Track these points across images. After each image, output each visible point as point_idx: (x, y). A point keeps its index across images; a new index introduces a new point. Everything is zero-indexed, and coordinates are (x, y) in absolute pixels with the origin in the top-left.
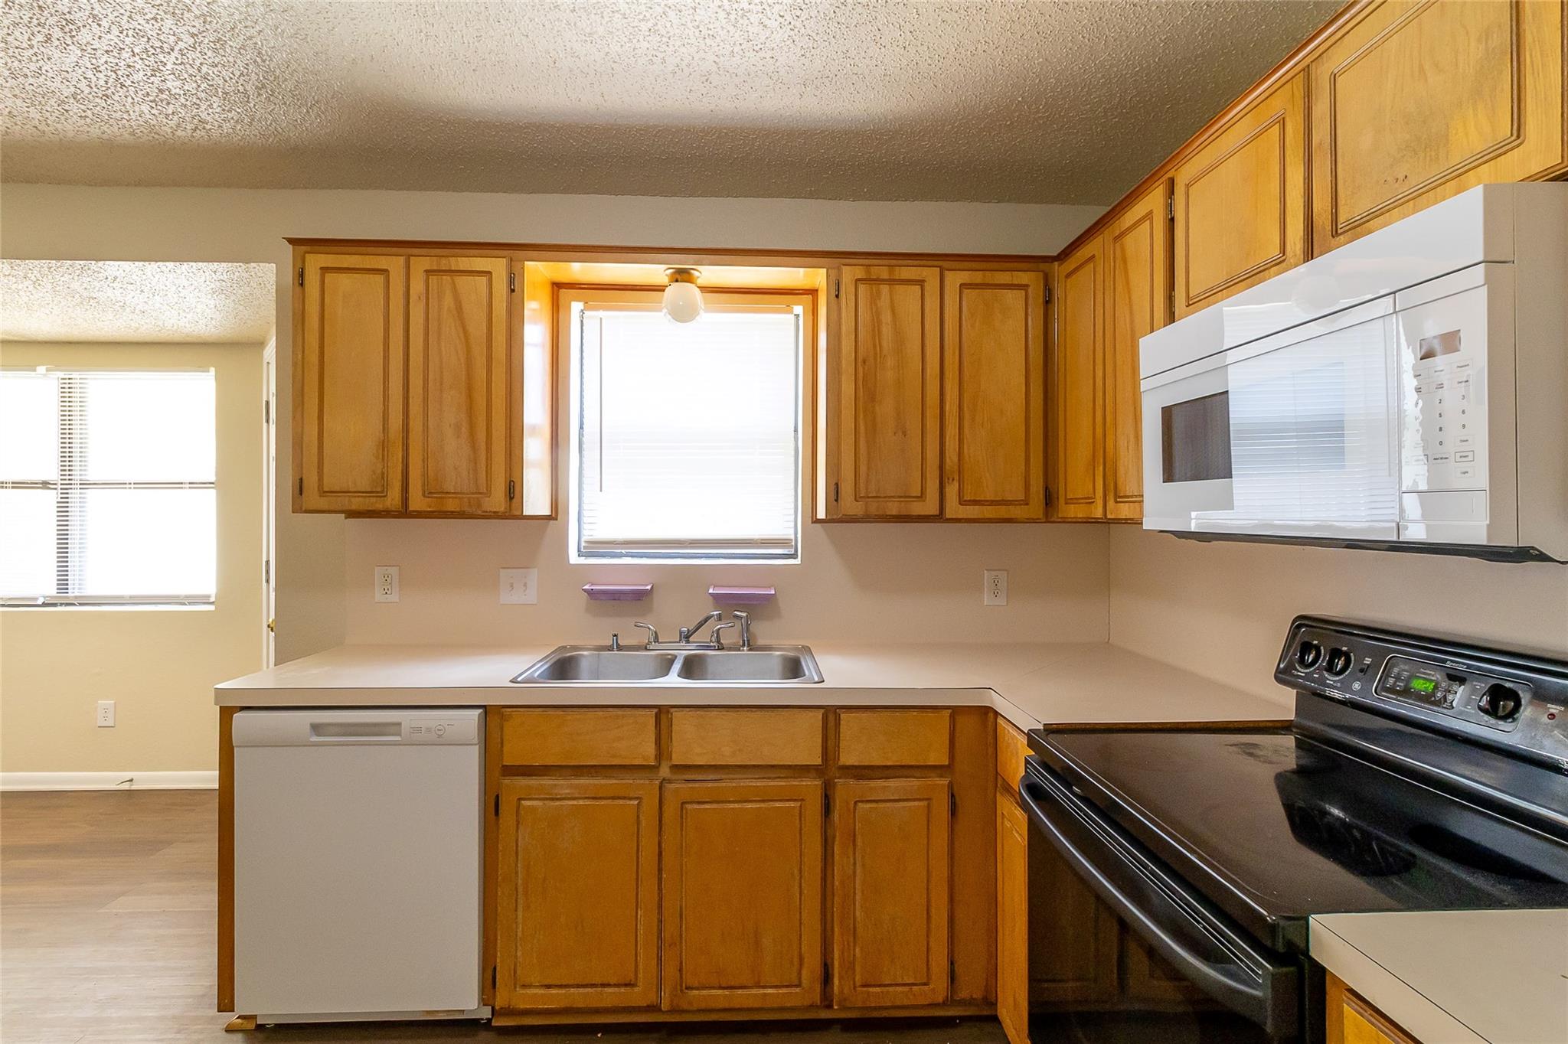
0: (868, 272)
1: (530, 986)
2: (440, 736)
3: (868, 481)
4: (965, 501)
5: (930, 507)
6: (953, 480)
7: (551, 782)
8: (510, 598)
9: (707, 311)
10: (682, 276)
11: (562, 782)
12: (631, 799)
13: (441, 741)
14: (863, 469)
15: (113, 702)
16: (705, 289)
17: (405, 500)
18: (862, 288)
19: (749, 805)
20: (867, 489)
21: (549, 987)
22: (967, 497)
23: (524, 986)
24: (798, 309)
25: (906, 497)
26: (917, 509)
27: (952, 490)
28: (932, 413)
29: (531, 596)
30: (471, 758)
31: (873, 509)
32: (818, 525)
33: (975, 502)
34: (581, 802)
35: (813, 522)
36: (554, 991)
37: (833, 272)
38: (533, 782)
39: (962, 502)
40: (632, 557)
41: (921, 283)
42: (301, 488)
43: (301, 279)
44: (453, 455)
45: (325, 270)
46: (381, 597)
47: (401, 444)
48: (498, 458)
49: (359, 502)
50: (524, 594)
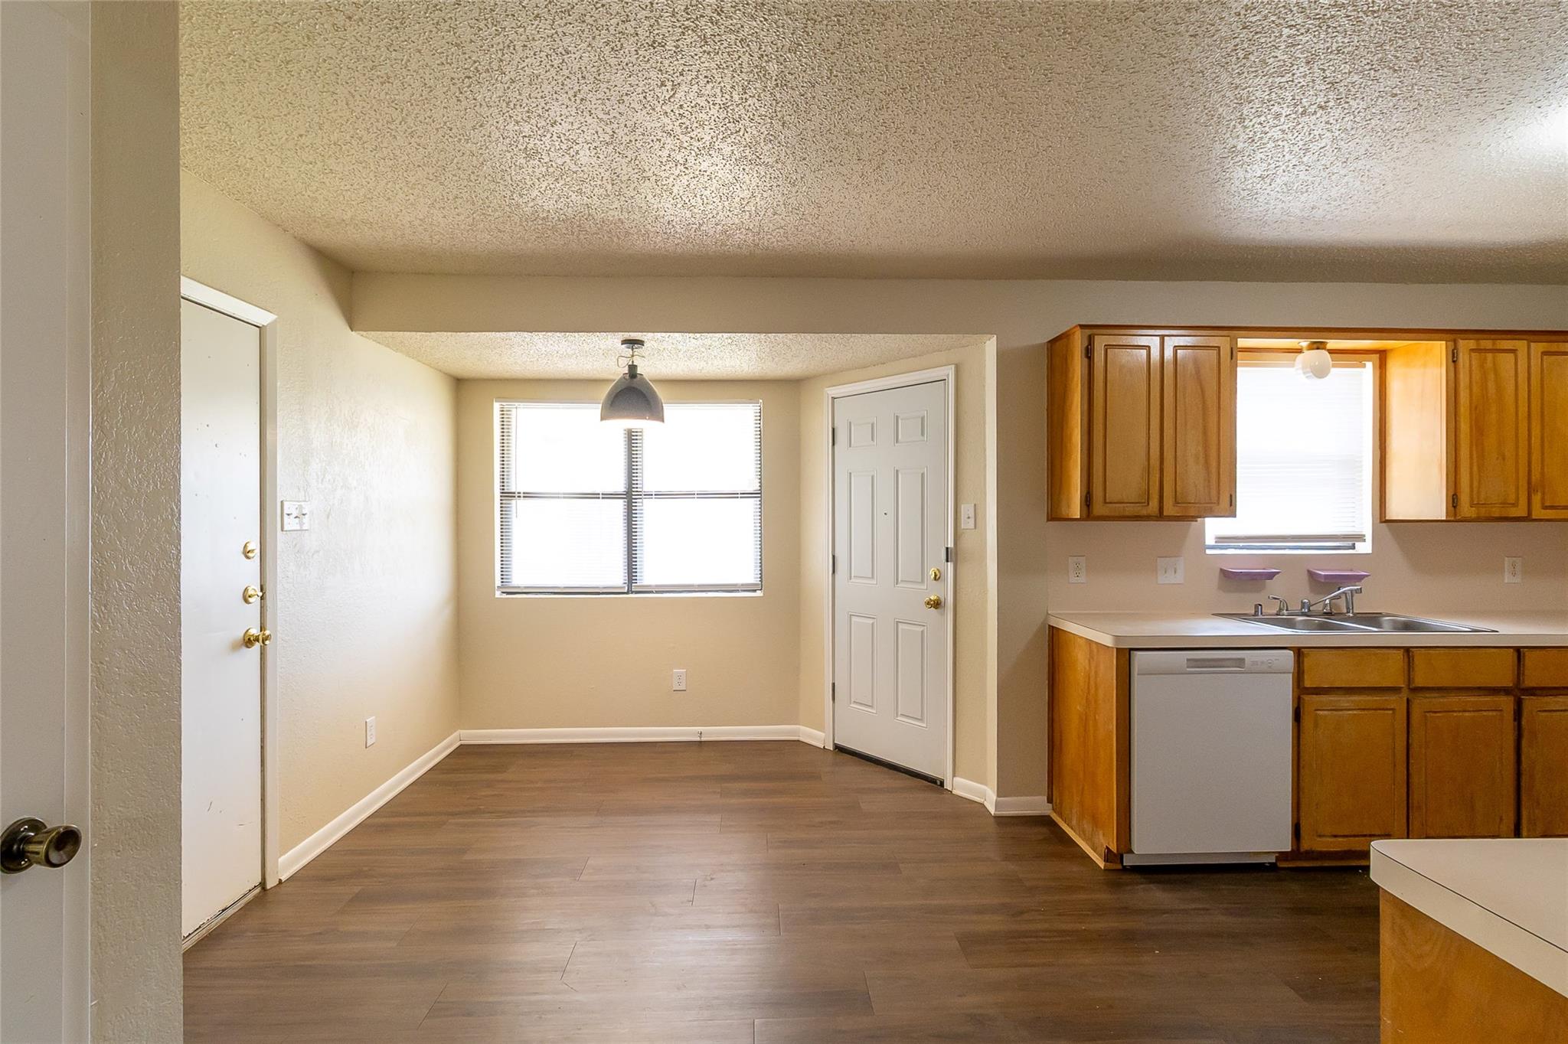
0: (1478, 344)
1: (1324, 836)
2: (1270, 667)
3: (1479, 492)
4: (1546, 506)
5: (1521, 511)
6: (1537, 491)
7: (1336, 699)
8: (1167, 579)
9: (1334, 366)
10: (1318, 346)
11: (1343, 698)
12: (1387, 709)
13: (1271, 671)
14: (1475, 484)
15: (685, 670)
16: (1331, 352)
17: (1161, 509)
18: (1473, 354)
19: (1467, 714)
20: (1478, 498)
21: (1335, 836)
22: (1547, 504)
23: (1320, 836)
24: (1369, 365)
25: (1505, 504)
26: (1514, 512)
27: (1537, 499)
28: (1523, 443)
29: (1179, 578)
30: (1288, 680)
31: (1483, 512)
32: (1384, 524)
33: (1552, 507)
34: (1355, 712)
35: (1381, 522)
36: (1340, 839)
37: (1451, 344)
38: (1324, 698)
39: (1545, 508)
40: (1248, 549)
41: (1513, 351)
42: (1088, 501)
43: (1089, 353)
44: (1193, 476)
45: (1108, 347)
46: (1073, 579)
47: (1158, 468)
48: (1224, 478)
49: (1130, 510)
50: (1174, 577)
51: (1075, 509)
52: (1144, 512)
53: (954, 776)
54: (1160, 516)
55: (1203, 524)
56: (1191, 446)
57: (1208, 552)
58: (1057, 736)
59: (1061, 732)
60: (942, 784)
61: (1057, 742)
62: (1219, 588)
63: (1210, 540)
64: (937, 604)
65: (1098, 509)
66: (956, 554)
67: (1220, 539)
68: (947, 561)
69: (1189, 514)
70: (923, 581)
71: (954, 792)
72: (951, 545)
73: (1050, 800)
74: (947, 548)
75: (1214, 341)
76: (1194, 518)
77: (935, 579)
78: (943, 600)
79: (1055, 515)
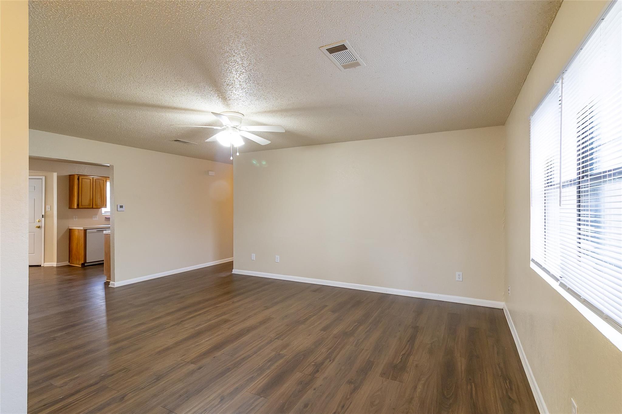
8: (94, 219)
42: (78, 205)
43: (78, 179)
44: (99, 201)
45: (82, 179)
46: (74, 220)
47: (92, 200)
48: (105, 200)
49: (87, 207)
50: (96, 219)
51: (76, 207)
52: (89, 207)
53: (44, 263)
54: (93, 208)
55: (102, 209)
56: (98, 196)
57: (103, 214)
58: (71, 248)
59: (72, 248)
60: (40, 266)
61: (71, 250)
62: (105, 220)
63: (103, 212)
64: (39, 227)
65: (80, 207)
66: (45, 217)
67: (105, 212)
68: (43, 217)
69: (98, 207)
70: (34, 222)
71: (44, 266)
72: (43, 214)
73: (69, 262)
74: (43, 215)
75: (103, 179)
76: (100, 208)
77: (39, 222)
78: (41, 226)
79: (70, 207)
